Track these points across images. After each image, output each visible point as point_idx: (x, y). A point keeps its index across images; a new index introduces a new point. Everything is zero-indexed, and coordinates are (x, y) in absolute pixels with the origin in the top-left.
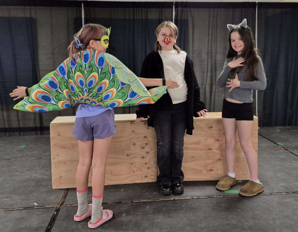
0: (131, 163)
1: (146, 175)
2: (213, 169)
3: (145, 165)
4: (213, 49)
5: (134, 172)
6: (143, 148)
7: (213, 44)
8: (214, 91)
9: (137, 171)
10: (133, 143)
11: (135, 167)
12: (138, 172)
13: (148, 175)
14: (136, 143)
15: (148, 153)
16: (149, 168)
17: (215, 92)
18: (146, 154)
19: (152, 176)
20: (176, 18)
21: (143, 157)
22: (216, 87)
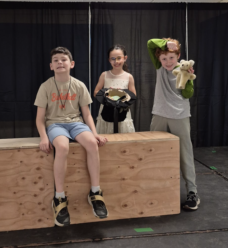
0: (19, 203)
1: (39, 218)
2: (127, 204)
3: (38, 205)
4: (137, 58)
5: (23, 214)
6: (35, 183)
7: (137, 52)
9: (27, 213)
10: (22, 177)
11: (25, 208)
12: (29, 214)
13: (43, 218)
14: (25, 177)
15: (42, 189)
16: (43, 209)
18: (39, 190)
19: (48, 219)
20: (92, 23)
21: (35, 196)
22: (141, 102)
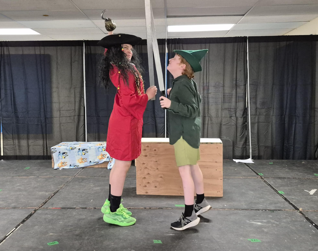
7: (206, 77)
8: (207, 122)
17: (208, 124)
22: (209, 119)
